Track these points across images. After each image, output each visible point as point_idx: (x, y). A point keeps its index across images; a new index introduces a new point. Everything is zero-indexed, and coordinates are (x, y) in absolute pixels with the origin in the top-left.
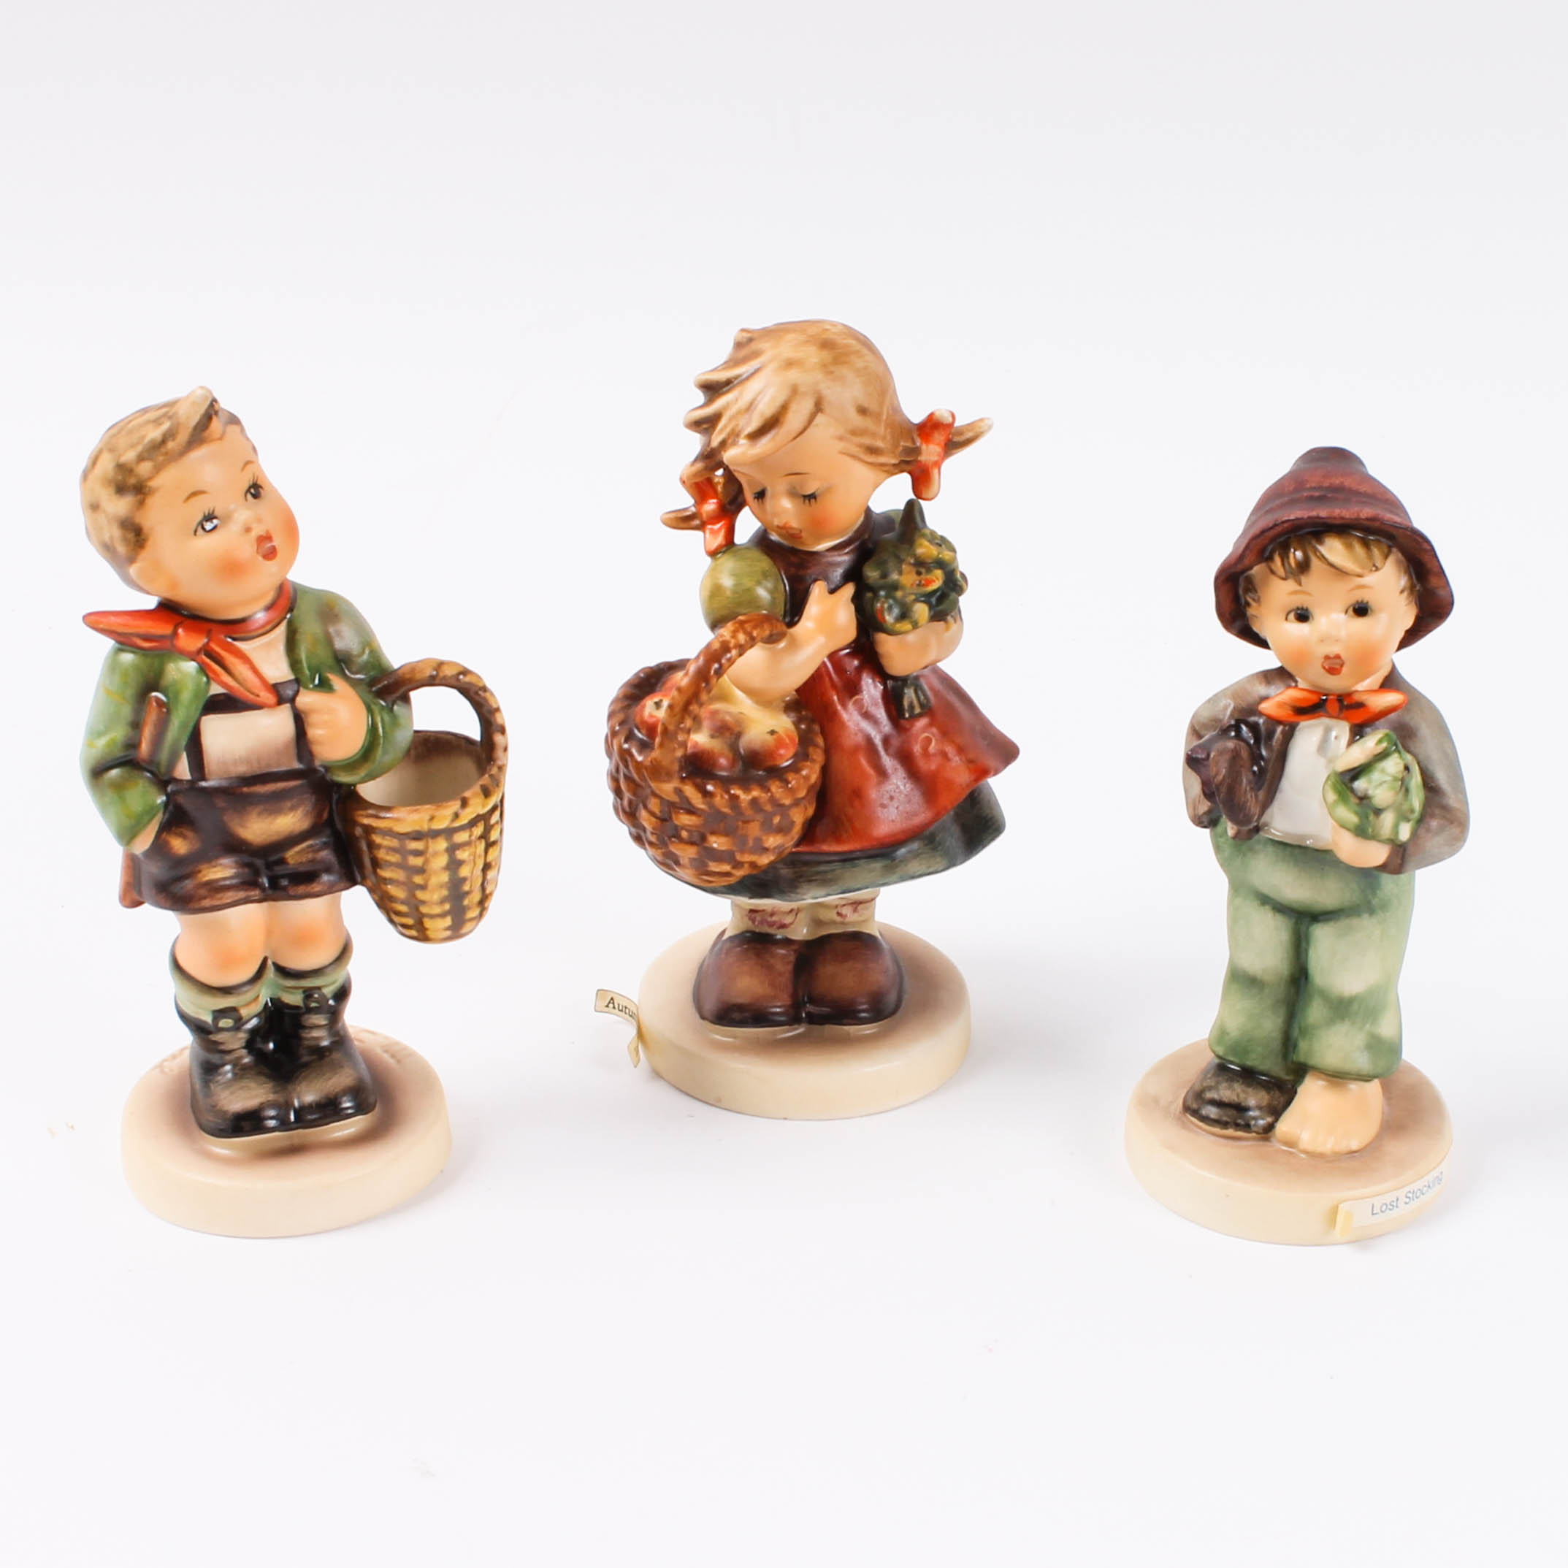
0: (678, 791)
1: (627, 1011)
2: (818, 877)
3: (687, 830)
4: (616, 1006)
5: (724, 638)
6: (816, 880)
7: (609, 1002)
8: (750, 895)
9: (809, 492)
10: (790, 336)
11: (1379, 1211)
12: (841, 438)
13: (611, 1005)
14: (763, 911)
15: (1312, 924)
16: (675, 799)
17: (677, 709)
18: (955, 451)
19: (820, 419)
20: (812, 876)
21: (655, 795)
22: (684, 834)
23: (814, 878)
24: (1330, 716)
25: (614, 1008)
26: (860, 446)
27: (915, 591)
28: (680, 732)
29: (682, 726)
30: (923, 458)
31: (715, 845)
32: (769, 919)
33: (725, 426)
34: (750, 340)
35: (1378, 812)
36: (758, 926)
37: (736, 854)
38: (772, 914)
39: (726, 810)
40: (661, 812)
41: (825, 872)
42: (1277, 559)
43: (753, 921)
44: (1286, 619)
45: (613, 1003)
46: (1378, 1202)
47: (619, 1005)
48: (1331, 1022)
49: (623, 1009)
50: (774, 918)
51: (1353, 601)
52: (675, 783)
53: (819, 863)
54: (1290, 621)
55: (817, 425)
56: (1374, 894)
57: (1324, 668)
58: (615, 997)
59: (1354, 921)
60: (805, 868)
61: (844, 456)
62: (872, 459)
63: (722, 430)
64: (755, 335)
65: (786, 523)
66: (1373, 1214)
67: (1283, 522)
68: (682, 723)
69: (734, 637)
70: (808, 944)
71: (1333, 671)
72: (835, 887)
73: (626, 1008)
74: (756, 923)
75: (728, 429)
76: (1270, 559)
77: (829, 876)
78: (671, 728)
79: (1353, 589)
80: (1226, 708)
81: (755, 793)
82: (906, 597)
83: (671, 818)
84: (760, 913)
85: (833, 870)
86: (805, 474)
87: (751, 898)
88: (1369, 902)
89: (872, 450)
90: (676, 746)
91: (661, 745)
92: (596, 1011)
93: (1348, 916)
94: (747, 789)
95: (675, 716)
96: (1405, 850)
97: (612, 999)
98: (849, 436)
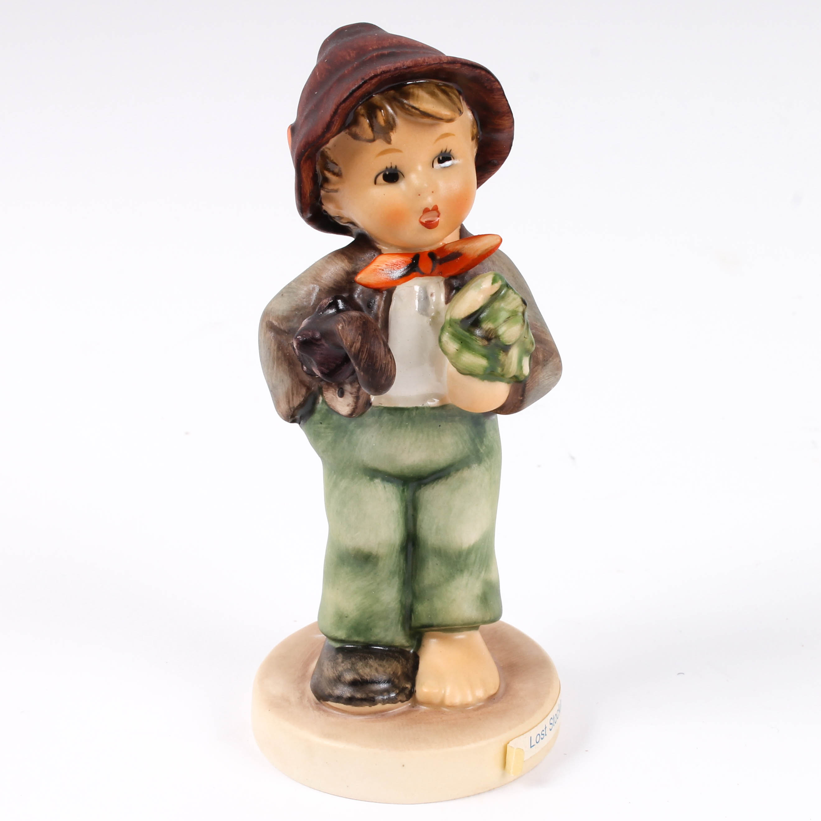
11: (536, 743)
15: (420, 488)
24: (423, 274)
35: (506, 348)
42: (365, 122)
44: (375, 183)
46: (534, 733)
48: (451, 577)
51: (438, 152)
54: (381, 184)
56: (482, 442)
57: (422, 223)
59: (466, 473)
66: (531, 747)
67: (372, 78)
71: (429, 225)
76: (356, 122)
79: (438, 139)
80: (309, 294)
88: (478, 451)
93: (457, 470)
96: (525, 386)
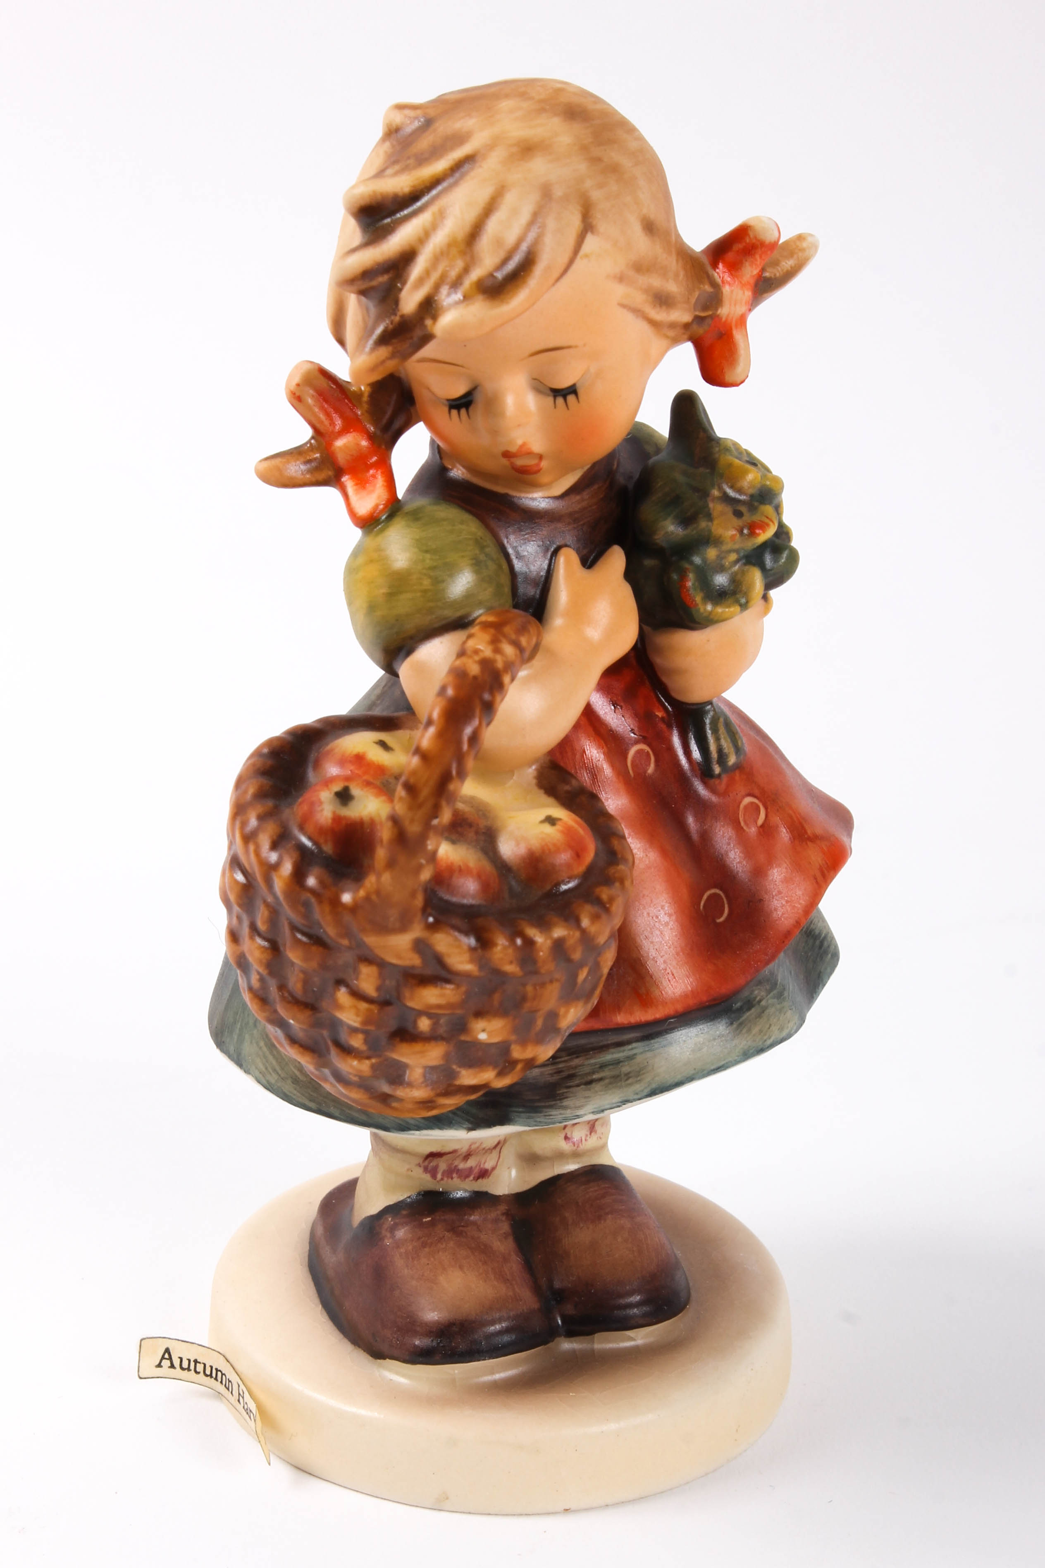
0: (420, 946)
1: (200, 1368)
2: (606, 1073)
3: (429, 1016)
4: (176, 1363)
5: (482, 655)
6: (601, 1079)
7: (163, 1358)
8: (467, 1125)
9: (564, 383)
10: (505, 105)
12: (621, 278)
13: (166, 1363)
14: (454, 1151)
16: (415, 960)
17: (425, 792)
18: (765, 295)
19: (591, 243)
20: (593, 1073)
21: (368, 959)
22: (424, 1024)
23: (595, 1076)
25: (172, 1366)
26: (647, 291)
27: (737, 546)
28: (431, 834)
29: (435, 822)
30: (724, 311)
31: (483, 1036)
32: (462, 1166)
33: (427, 273)
34: (429, 123)
36: (442, 1179)
37: (513, 1047)
38: (467, 1156)
39: (511, 968)
40: (378, 989)
41: (617, 1063)
43: (433, 1173)
45: (170, 1358)
47: (181, 1359)
49: (192, 1366)
50: (471, 1163)
52: (416, 932)
53: (603, 1048)
55: (586, 256)
58: (171, 1345)
60: (576, 1062)
61: (625, 311)
62: (660, 315)
63: (421, 281)
64: (432, 113)
65: (524, 444)
68: (436, 817)
69: (497, 651)
70: (522, 1199)
72: (638, 1087)
73: (196, 1362)
74: (439, 1176)
75: (435, 276)
77: (625, 1069)
78: (413, 828)
81: (559, 932)
82: (722, 558)
83: (399, 997)
84: (445, 1158)
85: (630, 1058)
86: (569, 347)
87: (470, 1129)
89: (662, 300)
90: (423, 861)
91: (391, 864)
92: (141, 1378)
94: (544, 925)
95: (420, 806)
97: (167, 1351)
98: (631, 273)
